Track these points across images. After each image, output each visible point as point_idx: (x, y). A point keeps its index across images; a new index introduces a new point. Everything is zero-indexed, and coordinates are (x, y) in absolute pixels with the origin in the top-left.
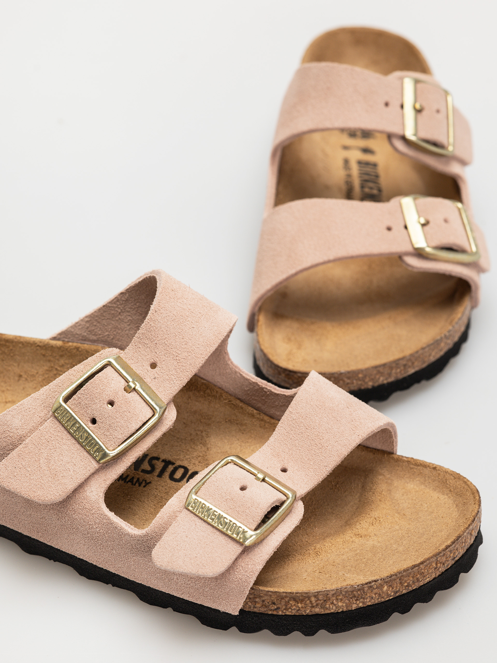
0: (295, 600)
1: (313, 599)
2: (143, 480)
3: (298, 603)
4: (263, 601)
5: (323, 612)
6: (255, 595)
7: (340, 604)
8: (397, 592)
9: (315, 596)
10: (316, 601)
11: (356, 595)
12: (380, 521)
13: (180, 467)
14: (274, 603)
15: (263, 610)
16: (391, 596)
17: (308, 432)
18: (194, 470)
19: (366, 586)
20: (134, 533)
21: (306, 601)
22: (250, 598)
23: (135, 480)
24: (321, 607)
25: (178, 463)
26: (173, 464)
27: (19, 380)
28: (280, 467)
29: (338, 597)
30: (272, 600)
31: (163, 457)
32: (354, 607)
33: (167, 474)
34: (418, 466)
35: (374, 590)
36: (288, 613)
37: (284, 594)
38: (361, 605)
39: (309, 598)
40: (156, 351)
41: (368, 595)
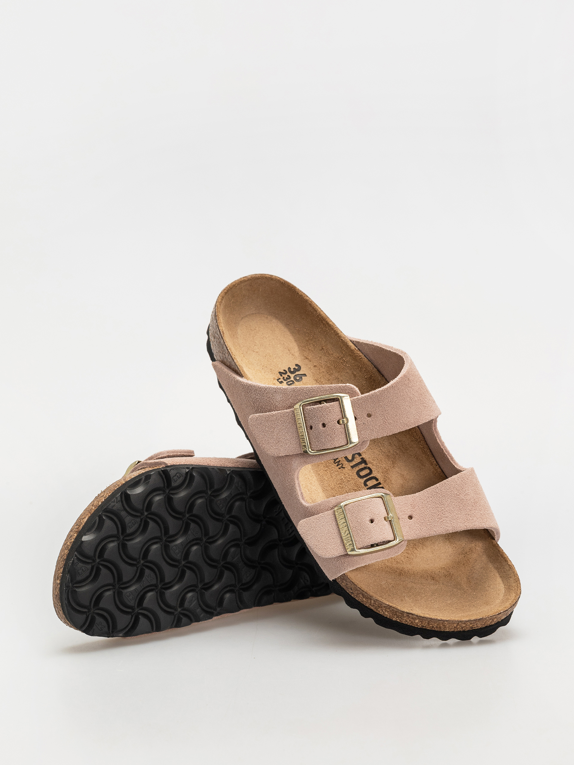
0: (363, 595)
1: (372, 601)
2: (342, 464)
3: (364, 598)
4: (347, 584)
5: (375, 610)
6: (344, 578)
7: (386, 613)
8: (423, 627)
9: (374, 601)
10: (374, 603)
11: (398, 615)
12: (452, 577)
13: (369, 469)
14: (352, 589)
15: (344, 588)
16: (419, 626)
17: (439, 505)
18: (376, 475)
19: (406, 614)
20: (302, 502)
21: (368, 600)
22: (341, 578)
23: (337, 461)
24: (375, 608)
25: (369, 465)
26: (366, 464)
27: (321, 350)
28: (409, 514)
29: (387, 609)
30: (351, 587)
31: (364, 456)
32: (394, 619)
33: (357, 469)
34: (502, 557)
35: (410, 619)
36: (356, 599)
37: (359, 589)
38: (398, 620)
39: (371, 600)
40: (377, 409)
41: (405, 619)
